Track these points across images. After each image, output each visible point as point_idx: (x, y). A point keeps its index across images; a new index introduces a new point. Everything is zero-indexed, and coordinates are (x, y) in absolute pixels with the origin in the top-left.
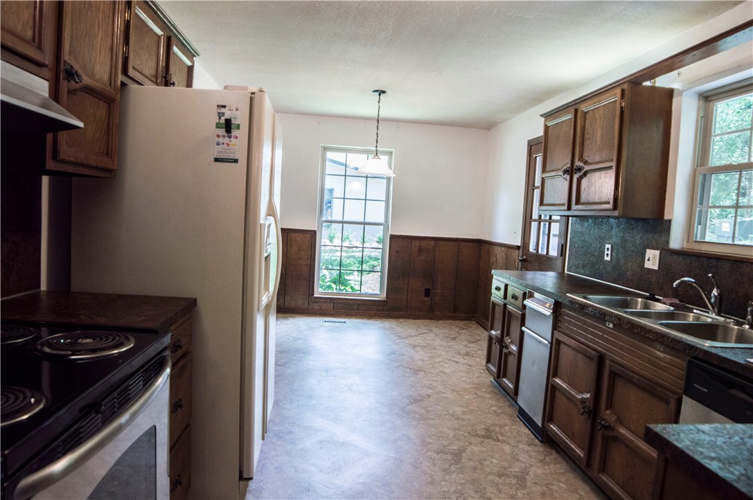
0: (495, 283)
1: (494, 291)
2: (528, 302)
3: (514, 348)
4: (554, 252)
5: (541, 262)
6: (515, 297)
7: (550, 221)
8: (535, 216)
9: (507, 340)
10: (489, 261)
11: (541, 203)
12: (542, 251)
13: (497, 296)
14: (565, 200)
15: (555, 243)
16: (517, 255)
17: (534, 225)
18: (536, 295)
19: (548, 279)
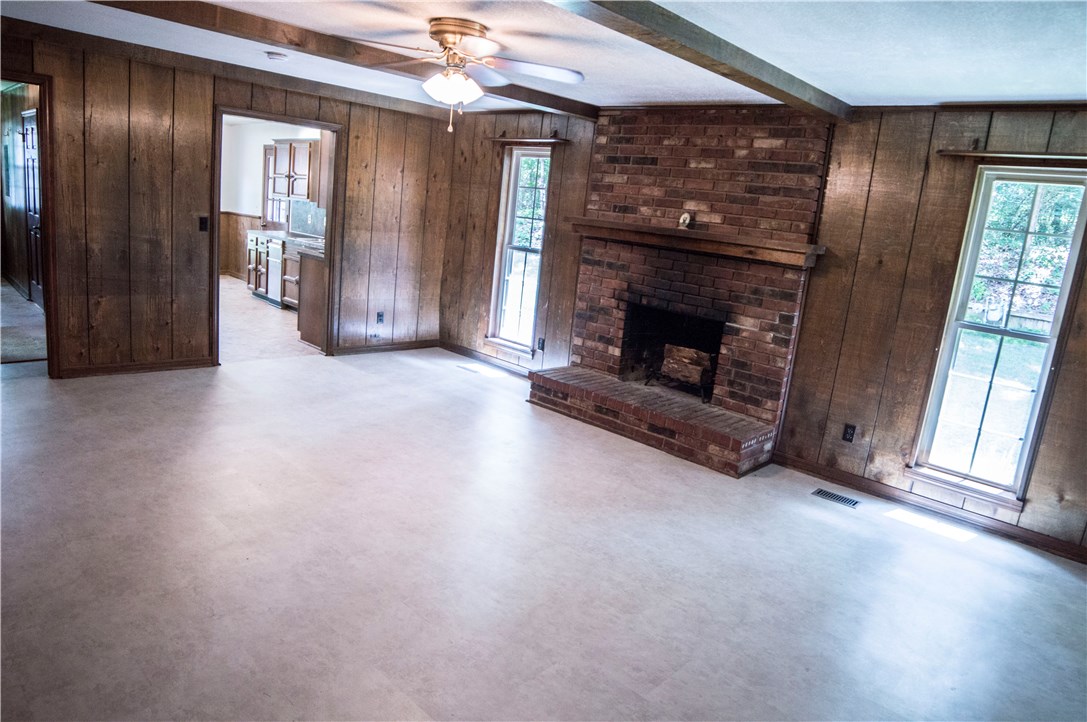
0: (249, 238)
1: (249, 242)
2: (269, 244)
3: (264, 270)
4: (283, 220)
5: (276, 226)
6: (262, 243)
7: (280, 201)
8: (270, 197)
9: (260, 267)
10: (237, 228)
11: (274, 192)
12: (276, 220)
13: (251, 245)
14: (287, 192)
15: (283, 214)
16: (259, 223)
17: (270, 202)
18: (274, 240)
19: (282, 234)
